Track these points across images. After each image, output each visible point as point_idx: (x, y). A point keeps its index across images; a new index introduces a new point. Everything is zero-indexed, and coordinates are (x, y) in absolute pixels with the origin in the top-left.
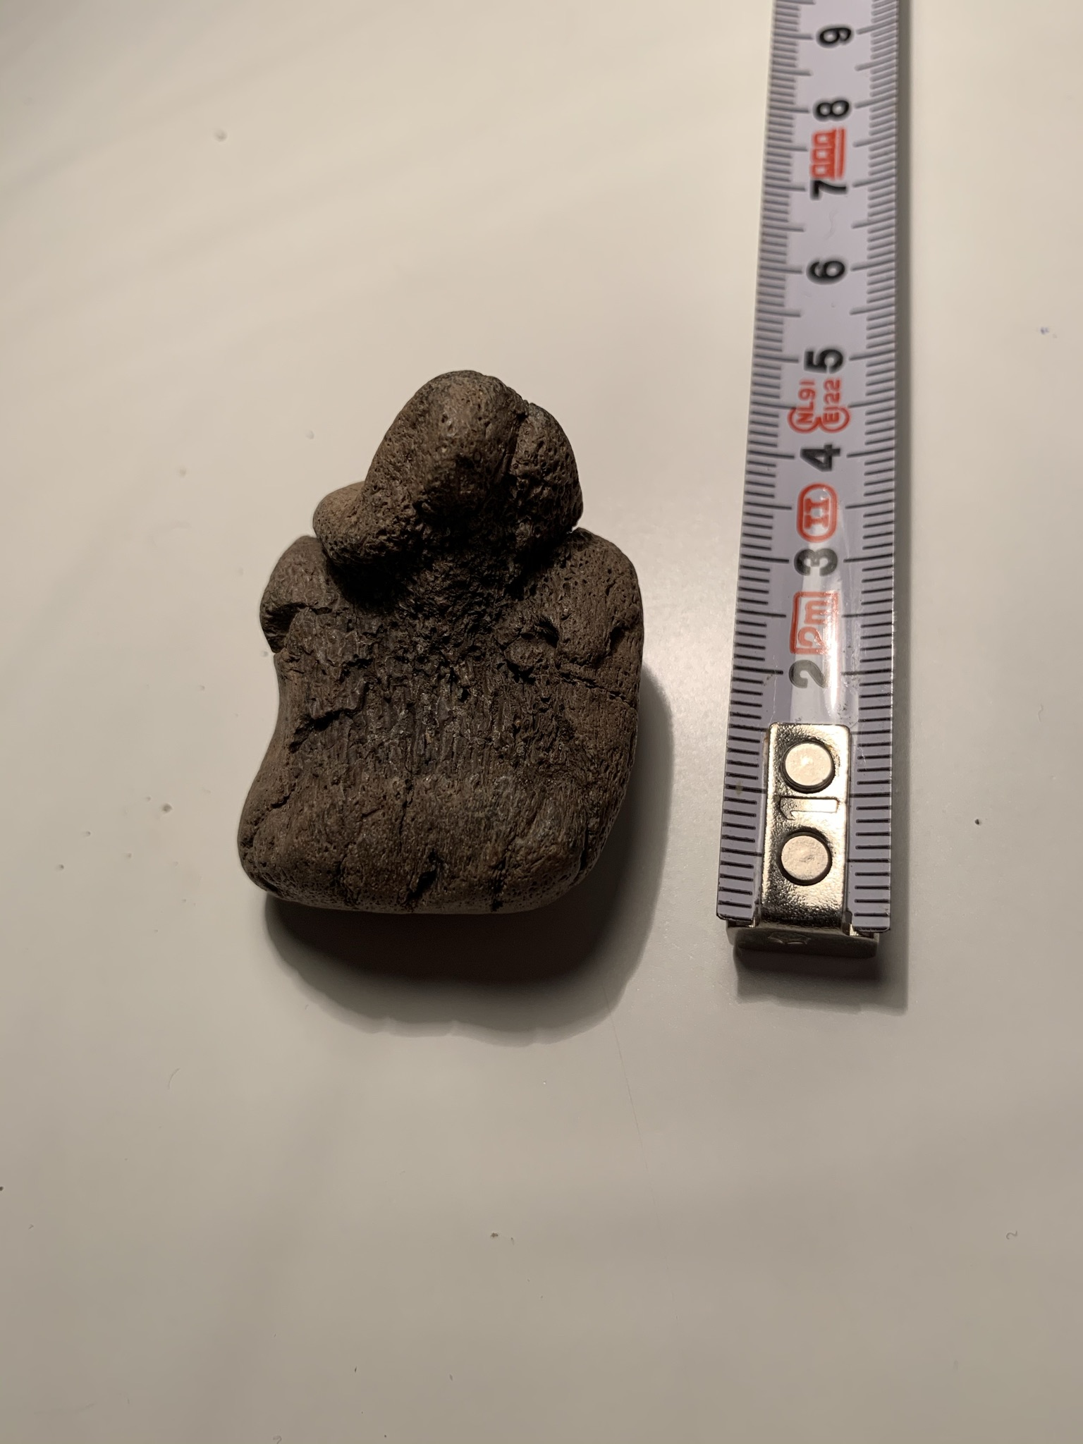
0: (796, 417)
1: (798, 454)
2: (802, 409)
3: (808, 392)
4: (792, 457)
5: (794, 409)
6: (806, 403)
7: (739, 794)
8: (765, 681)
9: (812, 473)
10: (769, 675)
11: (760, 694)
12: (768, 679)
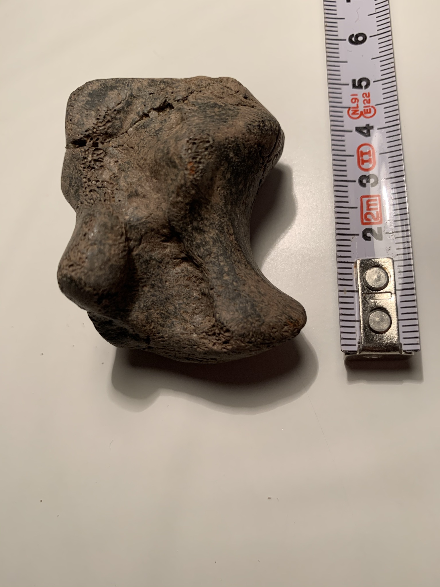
0: (351, 112)
1: (354, 130)
2: (353, 108)
3: (355, 100)
4: (351, 131)
5: (349, 108)
6: (355, 105)
7: (345, 294)
8: (351, 239)
9: (361, 139)
10: (353, 236)
11: (349, 246)
12: (352, 238)
